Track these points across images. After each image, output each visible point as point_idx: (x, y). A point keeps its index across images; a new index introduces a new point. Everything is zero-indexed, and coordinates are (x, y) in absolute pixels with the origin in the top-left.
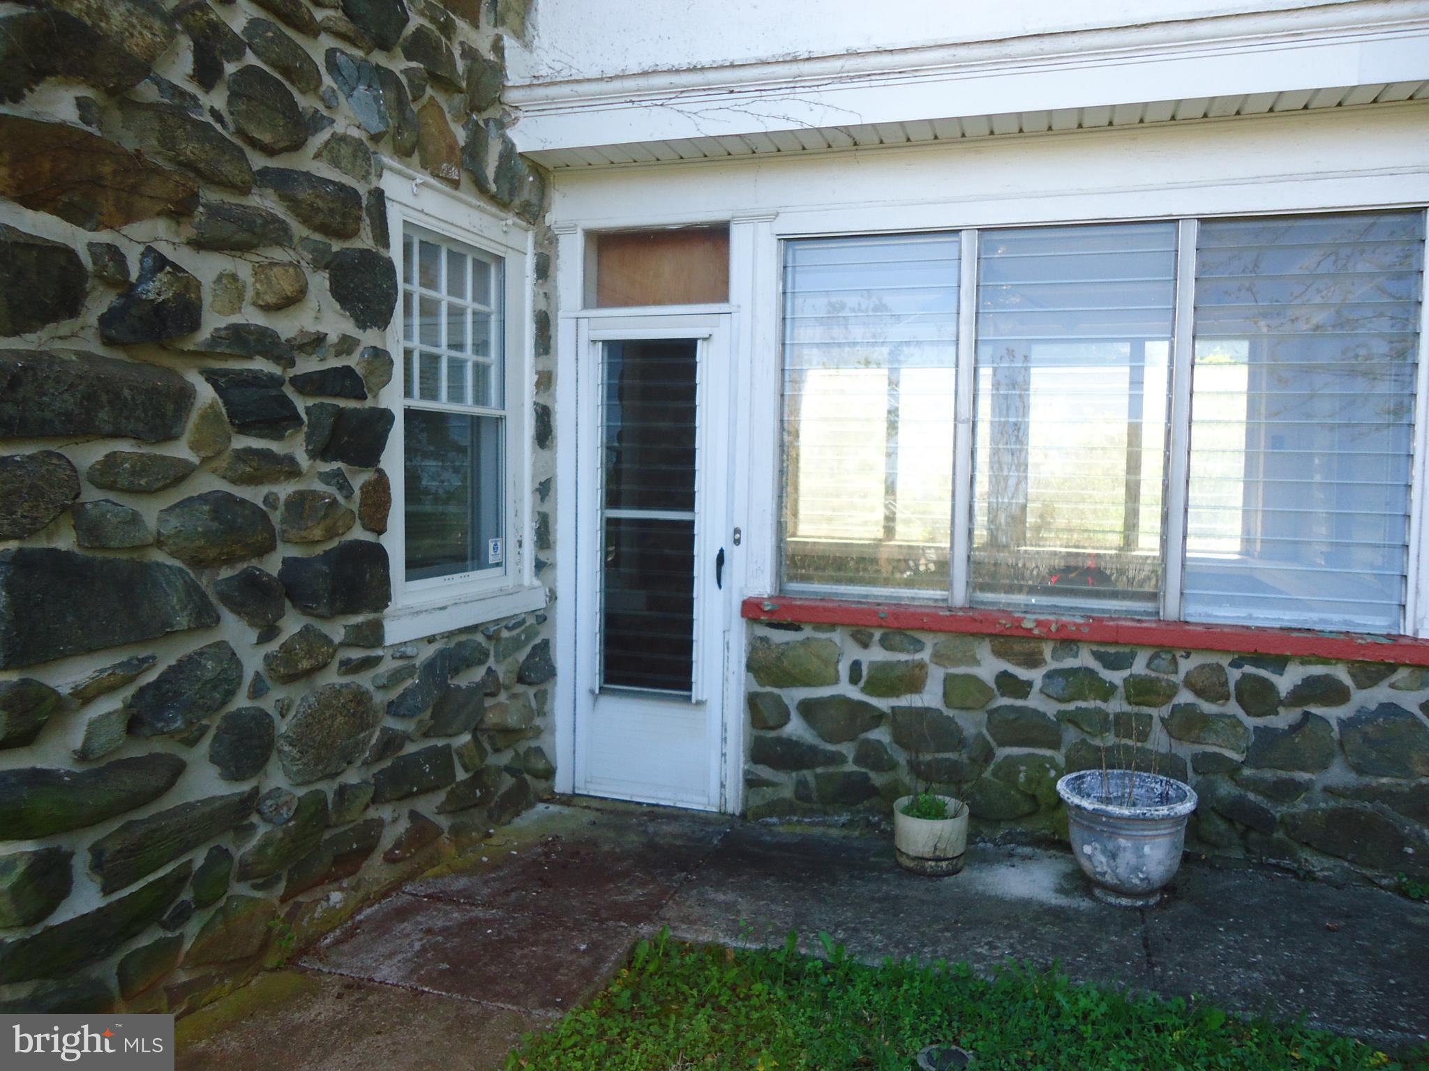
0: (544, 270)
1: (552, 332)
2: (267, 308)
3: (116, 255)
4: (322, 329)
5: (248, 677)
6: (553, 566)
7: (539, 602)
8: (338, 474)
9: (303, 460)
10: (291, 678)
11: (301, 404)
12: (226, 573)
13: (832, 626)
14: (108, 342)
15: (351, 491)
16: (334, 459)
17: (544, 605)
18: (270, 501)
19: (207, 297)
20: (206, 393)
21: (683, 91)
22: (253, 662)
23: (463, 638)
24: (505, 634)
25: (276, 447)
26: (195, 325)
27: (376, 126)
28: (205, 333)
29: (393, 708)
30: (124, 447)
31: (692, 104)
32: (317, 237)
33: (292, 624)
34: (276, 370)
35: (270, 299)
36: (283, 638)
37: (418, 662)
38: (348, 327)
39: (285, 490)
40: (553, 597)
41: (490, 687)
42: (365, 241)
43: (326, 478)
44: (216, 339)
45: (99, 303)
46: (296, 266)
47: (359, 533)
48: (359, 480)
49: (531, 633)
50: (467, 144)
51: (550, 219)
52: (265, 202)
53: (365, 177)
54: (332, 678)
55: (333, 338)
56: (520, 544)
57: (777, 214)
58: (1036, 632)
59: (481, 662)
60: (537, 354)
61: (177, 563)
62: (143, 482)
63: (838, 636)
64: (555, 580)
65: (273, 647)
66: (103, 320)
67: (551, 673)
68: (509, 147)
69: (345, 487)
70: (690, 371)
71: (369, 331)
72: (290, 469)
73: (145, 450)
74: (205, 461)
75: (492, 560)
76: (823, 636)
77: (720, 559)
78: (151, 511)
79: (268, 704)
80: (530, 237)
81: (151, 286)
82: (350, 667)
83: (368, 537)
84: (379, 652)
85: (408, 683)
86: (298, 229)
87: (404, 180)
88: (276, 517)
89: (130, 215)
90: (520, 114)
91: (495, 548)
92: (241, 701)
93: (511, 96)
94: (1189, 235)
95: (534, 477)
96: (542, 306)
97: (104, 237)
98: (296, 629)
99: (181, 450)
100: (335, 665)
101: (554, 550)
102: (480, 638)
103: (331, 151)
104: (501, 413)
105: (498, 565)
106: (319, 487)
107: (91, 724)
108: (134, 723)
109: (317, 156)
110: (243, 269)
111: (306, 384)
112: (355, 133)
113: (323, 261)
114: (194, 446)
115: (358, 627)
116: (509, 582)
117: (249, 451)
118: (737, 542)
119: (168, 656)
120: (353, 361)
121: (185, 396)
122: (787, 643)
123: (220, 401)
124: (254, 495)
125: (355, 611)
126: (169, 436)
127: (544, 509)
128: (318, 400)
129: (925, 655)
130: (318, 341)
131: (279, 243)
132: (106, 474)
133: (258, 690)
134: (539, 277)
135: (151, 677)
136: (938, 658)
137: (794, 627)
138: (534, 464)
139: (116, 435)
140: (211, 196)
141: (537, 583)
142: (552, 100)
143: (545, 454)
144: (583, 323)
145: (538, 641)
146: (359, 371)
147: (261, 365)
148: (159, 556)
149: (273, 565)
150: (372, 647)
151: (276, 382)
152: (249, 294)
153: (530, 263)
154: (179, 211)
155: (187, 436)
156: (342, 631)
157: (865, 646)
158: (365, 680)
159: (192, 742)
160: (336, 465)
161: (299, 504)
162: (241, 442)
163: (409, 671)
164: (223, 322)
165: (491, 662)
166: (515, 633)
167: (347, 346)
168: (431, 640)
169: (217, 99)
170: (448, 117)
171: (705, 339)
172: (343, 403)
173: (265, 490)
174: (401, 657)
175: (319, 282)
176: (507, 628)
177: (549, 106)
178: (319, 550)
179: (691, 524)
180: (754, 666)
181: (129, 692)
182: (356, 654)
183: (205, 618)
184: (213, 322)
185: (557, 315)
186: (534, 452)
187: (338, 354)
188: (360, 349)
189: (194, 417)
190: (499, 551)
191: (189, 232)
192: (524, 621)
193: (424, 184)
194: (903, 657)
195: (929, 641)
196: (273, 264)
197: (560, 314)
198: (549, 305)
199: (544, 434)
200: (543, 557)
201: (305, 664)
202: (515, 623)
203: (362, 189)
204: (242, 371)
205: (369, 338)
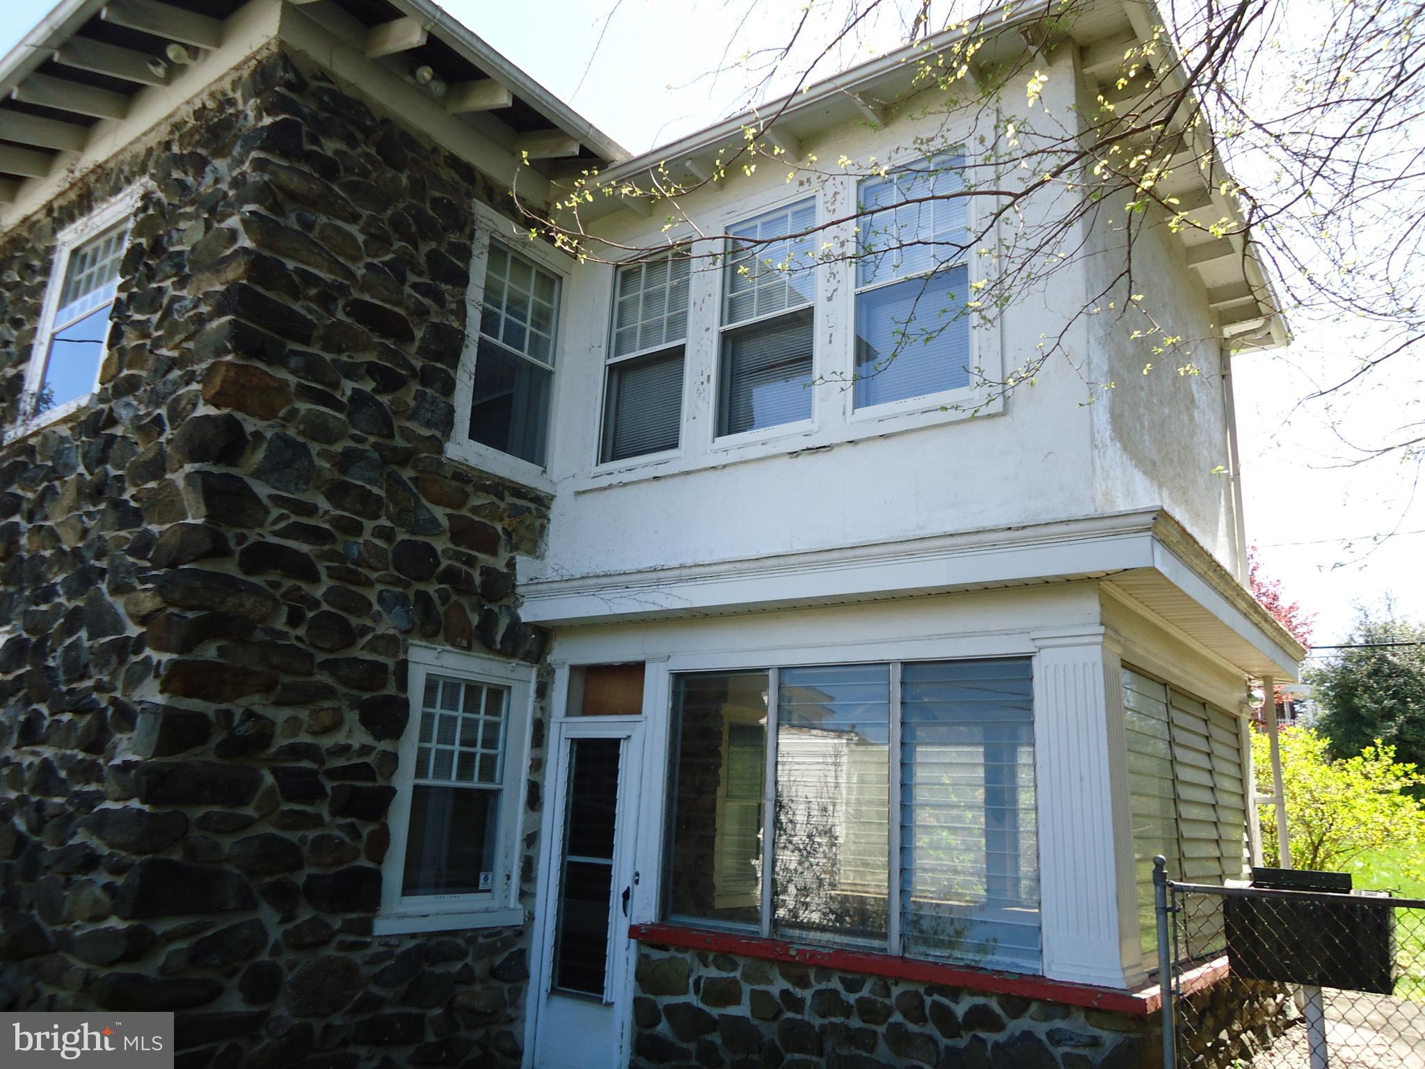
0: (543, 691)
1: (545, 732)
2: (314, 733)
3: (228, 714)
4: (349, 742)
5: (271, 943)
6: (533, 895)
7: (519, 920)
8: (352, 825)
9: (326, 816)
10: (300, 947)
11: (329, 785)
12: (268, 880)
13: (685, 949)
14: (220, 756)
15: (360, 837)
16: (350, 816)
17: (522, 923)
18: (303, 840)
19: (278, 730)
20: (269, 779)
21: (604, 587)
22: (276, 933)
23: (446, 939)
24: (481, 940)
25: (309, 809)
26: (268, 745)
27: (405, 625)
28: (274, 749)
29: (377, 979)
30: (216, 809)
31: (607, 594)
32: (354, 692)
33: (305, 914)
34: (314, 766)
35: (316, 729)
36: (299, 921)
37: (398, 951)
38: (368, 740)
39: (312, 834)
40: (531, 917)
41: (467, 977)
42: (391, 689)
43: (341, 827)
44: (279, 752)
45: (217, 738)
46: (339, 709)
47: (364, 862)
48: (367, 830)
49: (507, 943)
50: (479, 624)
51: (549, 659)
52: (323, 677)
53: (395, 655)
54: (330, 951)
55: (356, 746)
56: (509, 877)
57: (669, 657)
58: (797, 958)
59: (460, 959)
60: (533, 747)
61: (237, 871)
62: (222, 827)
63: (688, 957)
64: (534, 906)
65: (290, 926)
66: (218, 746)
67: (526, 976)
68: (515, 620)
69: (356, 835)
70: (615, 758)
71: (382, 742)
72: (317, 821)
73: (227, 810)
74: (262, 817)
75: (481, 887)
76: (681, 956)
77: (626, 895)
78: (227, 844)
79: (282, 961)
80: (534, 672)
81: (242, 728)
82: (343, 946)
83: (371, 865)
84: (369, 940)
85: (389, 963)
86: (341, 689)
87: (430, 651)
88: (305, 850)
89: (240, 695)
90: (525, 600)
91: (486, 879)
92: (264, 957)
93: (519, 590)
94: (896, 673)
95: (523, 831)
96: (539, 715)
97: (224, 706)
98: (307, 917)
99: (250, 811)
100: (334, 944)
101: (536, 883)
102: (460, 941)
103: (372, 646)
104: (500, 787)
105: (489, 891)
106: (337, 833)
107: (170, 953)
108: (195, 957)
109: (362, 648)
110: (303, 714)
111: (333, 774)
112: (392, 632)
113: (356, 704)
114: (257, 809)
115: (352, 921)
116: (495, 904)
117: (292, 812)
118: (637, 882)
119: (223, 924)
120: (370, 760)
121: (256, 781)
122: (659, 960)
123: (276, 785)
124: (293, 836)
125: (351, 911)
126: (243, 803)
127: (530, 853)
128: (340, 783)
129: (737, 974)
130: (345, 750)
131: (327, 698)
132: (204, 823)
133: (275, 951)
134: (538, 697)
135: (209, 933)
136: (747, 976)
137: (664, 948)
138: (525, 822)
139: (212, 802)
140: (286, 679)
141: (520, 906)
142: (539, 592)
143: (535, 815)
144: (564, 726)
145: (515, 949)
146: (374, 765)
147: (306, 764)
148: (229, 867)
149: (300, 878)
150: (362, 935)
151: (313, 773)
152: (305, 726)
153: (533, 687)
154: (268, 688)
155: (254, 803)
156: (340, 922)
157: (706, 966)
158: (357, 957)
159: (231, 975)
160: (349, 820)
161: (319, 843)
162: (286, 807)
163: (390, 955)
164: (286, 742)
165: (469, 960)
166: (490, 940)
167: (365, 750)
168: (413, 936)
169: (301, 631)
170: (468, 609)
171: (625, 739)
172: (359, 784)
173: (300, 833)
174: (384, 945)
175: (352, 717)
176: (483, 936)
177: (538, 595)
178: (332, 871)
179: (610, 866)
180: (639, 977)
181: (194, 940)
182: (350, 938)
183: (248, 903)
184: (280, 741)
185: (549, 721)
186: (525, 812)
187: (359, 756)
188: (376, 752)
189: (259, 794)
190: (489, 881)
191: (272, 698)
192: (500, 933)
193: (443, 650)
194: (725, 975)
195: (742, 962)
196: (323, 709)
197: (552, 720)
198: (543, 714)
199: (534, 799)
200: (526, 888)
201: (308, 939)
202: (493, 932)
203: (390, 662)
204: (292, 768)
205: (385, 745)
